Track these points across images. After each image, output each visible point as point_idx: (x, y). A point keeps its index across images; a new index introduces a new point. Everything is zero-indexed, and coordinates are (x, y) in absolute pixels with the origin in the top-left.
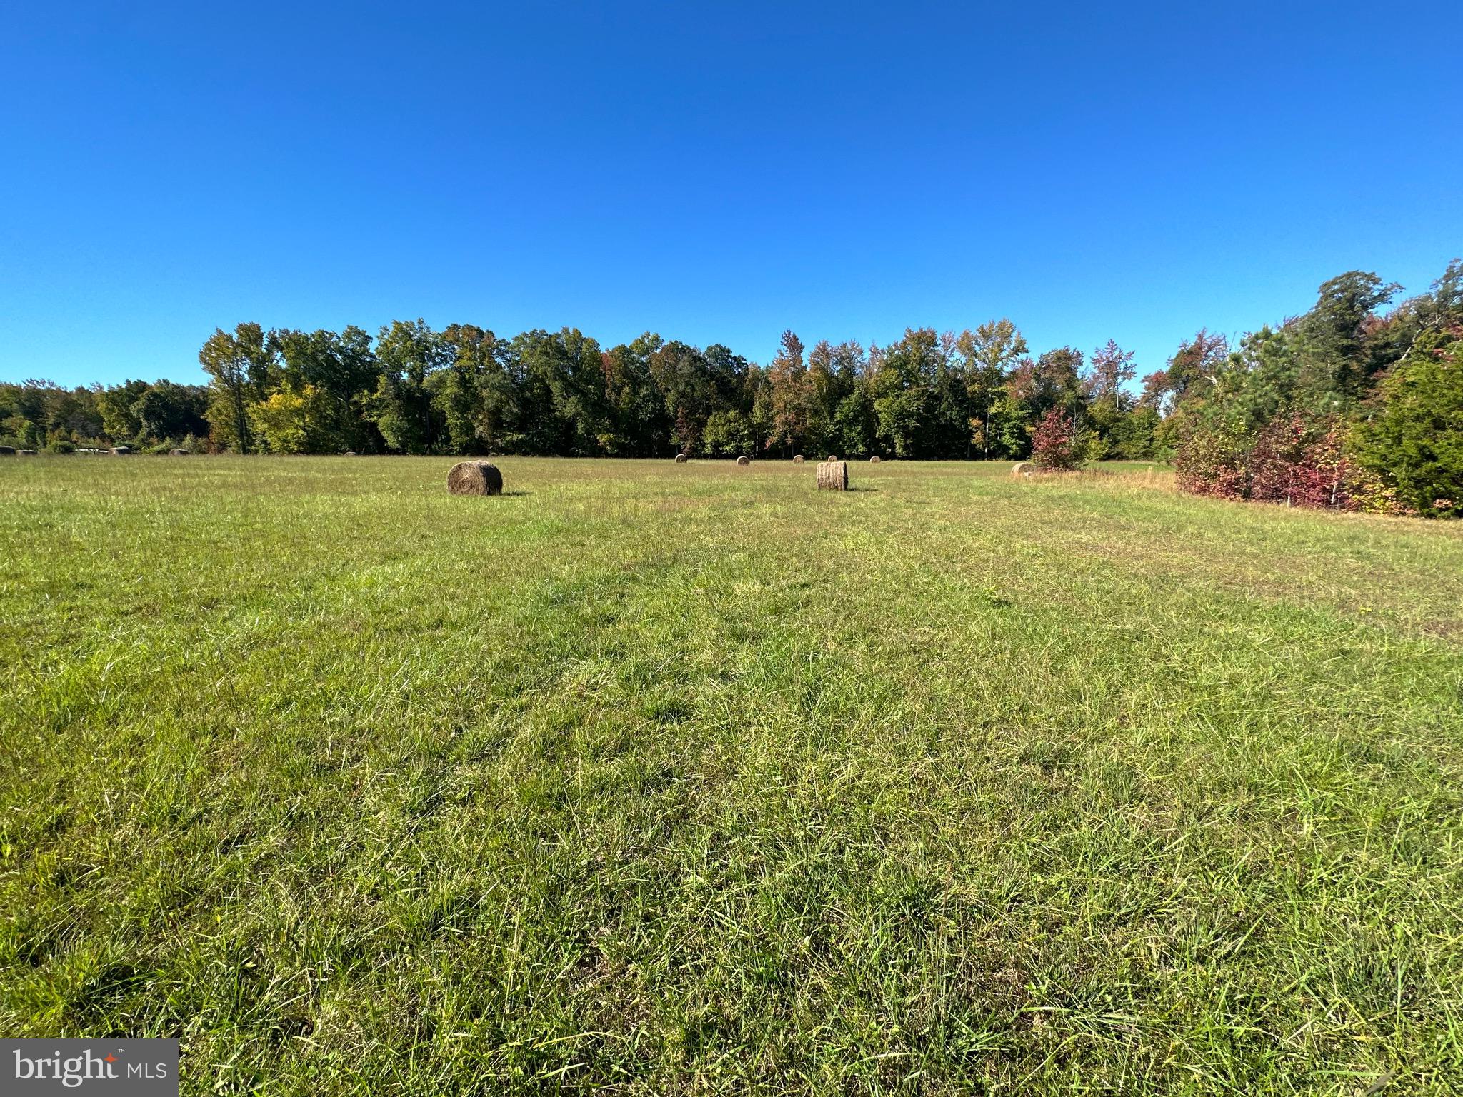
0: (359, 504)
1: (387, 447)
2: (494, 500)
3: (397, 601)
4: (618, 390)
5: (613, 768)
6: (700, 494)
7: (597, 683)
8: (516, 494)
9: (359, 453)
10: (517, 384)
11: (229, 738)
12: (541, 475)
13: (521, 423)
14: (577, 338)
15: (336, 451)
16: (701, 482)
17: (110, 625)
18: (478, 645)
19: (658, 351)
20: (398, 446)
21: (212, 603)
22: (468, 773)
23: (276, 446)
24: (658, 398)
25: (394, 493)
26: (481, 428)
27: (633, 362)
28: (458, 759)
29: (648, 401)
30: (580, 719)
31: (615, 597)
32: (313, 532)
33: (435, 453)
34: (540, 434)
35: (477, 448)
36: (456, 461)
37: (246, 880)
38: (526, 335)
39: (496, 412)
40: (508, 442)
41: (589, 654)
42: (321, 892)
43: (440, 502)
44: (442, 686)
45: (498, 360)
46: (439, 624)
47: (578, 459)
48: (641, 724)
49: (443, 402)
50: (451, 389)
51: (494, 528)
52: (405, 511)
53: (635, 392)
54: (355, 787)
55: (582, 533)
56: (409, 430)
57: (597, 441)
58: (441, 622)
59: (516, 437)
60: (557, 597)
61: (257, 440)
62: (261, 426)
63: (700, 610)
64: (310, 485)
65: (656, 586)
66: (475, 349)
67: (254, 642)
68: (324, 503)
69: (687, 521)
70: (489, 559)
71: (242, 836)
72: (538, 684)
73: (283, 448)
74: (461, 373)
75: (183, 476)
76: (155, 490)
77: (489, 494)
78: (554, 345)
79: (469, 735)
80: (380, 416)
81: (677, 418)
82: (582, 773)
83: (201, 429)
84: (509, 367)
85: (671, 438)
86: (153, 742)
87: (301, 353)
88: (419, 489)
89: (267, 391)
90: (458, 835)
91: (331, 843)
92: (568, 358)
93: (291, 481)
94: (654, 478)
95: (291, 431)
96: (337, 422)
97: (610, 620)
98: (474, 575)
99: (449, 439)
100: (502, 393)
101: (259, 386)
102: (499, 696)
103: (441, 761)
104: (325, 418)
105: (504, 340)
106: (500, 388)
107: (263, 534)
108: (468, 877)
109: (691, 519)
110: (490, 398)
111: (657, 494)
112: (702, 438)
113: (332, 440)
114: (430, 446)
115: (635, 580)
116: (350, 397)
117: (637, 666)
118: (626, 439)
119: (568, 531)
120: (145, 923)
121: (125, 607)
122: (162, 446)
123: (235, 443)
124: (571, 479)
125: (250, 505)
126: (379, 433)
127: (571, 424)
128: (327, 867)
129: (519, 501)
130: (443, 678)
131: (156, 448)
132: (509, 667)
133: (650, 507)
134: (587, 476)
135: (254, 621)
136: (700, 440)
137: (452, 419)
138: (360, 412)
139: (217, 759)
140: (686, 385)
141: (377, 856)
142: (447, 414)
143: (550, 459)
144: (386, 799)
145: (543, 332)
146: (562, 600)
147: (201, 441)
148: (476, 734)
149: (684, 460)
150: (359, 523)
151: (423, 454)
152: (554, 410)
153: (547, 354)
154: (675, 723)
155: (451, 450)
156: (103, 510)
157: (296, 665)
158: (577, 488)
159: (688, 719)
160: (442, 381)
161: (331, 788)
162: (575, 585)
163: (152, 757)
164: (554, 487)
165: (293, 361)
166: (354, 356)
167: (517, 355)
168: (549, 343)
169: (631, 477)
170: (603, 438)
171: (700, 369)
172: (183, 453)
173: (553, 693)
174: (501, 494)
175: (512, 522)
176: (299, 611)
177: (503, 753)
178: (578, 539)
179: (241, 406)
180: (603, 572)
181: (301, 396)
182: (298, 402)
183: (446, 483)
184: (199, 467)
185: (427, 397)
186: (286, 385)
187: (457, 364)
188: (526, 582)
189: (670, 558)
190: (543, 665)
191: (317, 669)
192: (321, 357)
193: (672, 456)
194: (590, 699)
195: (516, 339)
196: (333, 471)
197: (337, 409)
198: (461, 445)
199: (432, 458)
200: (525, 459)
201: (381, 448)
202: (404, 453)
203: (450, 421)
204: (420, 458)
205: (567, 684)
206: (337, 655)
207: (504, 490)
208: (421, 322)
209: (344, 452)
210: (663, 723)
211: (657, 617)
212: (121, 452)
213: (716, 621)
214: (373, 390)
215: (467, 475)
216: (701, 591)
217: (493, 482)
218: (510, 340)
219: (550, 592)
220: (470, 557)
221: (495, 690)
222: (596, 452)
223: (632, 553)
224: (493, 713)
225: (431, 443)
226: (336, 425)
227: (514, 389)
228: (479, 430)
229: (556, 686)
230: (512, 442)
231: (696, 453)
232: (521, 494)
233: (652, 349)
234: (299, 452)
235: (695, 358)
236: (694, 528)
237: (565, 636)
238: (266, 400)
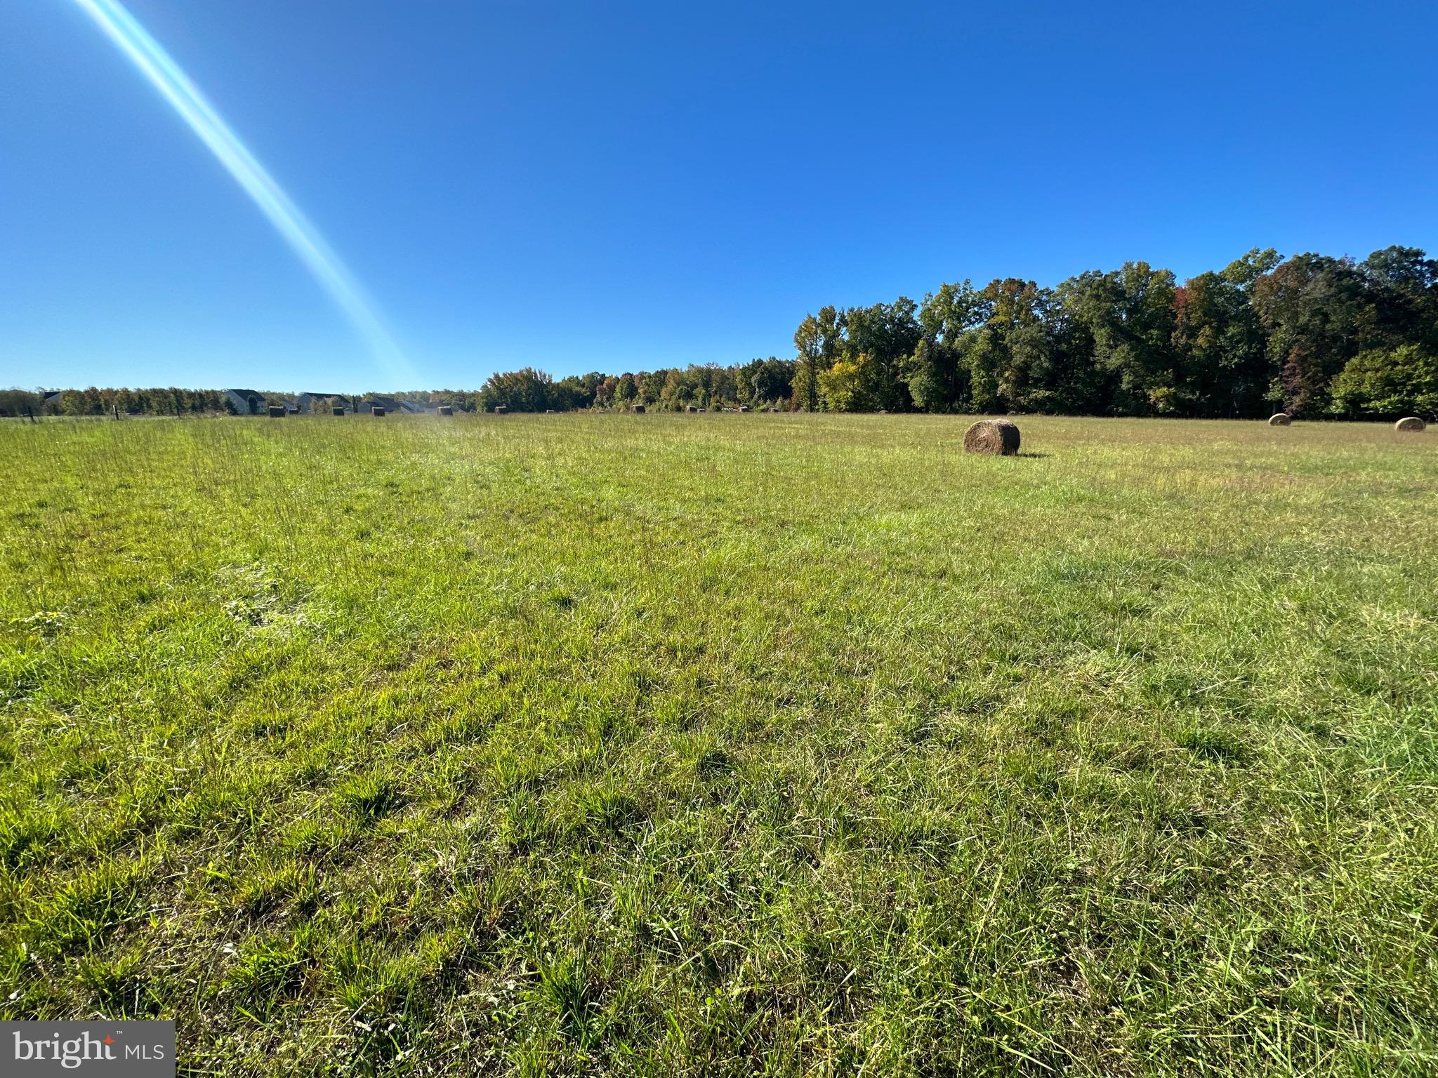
0: (886, 456)
1: (914, 406)
2: (1009, 461)
3: (909, 547)
4: (1192, 333)
5: (1123, 782)
6: (1309, 470)
7: (1109, 679)
8: (1034, 456)
9: (889, 411)
10: (1053, 336)
11: (786, 625)
12: (1065, 437)
13: (1050, 381)
14: (1142, 275)
15: (873, 410)
16: (1316, 454)
17: (730, 529)
18: (978, 603)
19: (1270, 272)
20: (923, 405)
21: (783, 524)
22: (954, 721)
23: (831, 406)
24: (1257, 337)
25: (915, 448)
26: (1004, 386)
27: (1221, 292)
28: (948, 705)
29: (1238, 342)
30: (1085, 713)
31: (1147, 588)
32: (850, 478)
33: (955, 412)
34: (1071, 391)
35: (998, 406)
36: (974, 420)
37: (788, 733)
38: (1073, 279)
39: (1024, 370)
40: (1032, 400)
41: (1101, 644)
42: (833, 767)
43: (954, 458)
44: (939, 632)
45: (1036, 312)
46: (942, 574)
47: (1115, 420)
48: (1167, 746)
49: (971, 362)
50: (981, 346)
51: (1006, 489)
52: (922, 464)
53: (1219, 331)
54: (863, 695)
55: (1109, 505)
56: (935, 390)
57: (1147, 397)
58: (945, 573)
59: (1042, 393)
60: (1070, 572)
61: (820, 401)
62: (824, 389)
63: (1287, 631)
64: (852, 439)
65: (1212, 585)
66: (1012, 302)
67: (806, 559)
68: (860, 454)
69: (1279, 506)
70: (998, 520)
71: (789, 700)
72: (1036, 660)
73: (836, 407)
74: (994, 330)
75: (774, 428)
76: (759, 438)
77: (1004, 454)
78: (1109, 285)
79: (961, 685)
80: (912, 377)
81: (1284, 363)
82: (1078, 772)
83: (787, 392)
84: (1047, 318)
85: (1267, 390)
86: (746, 613)
87: (861, 326)
88: (937, 446)
89: (832, 361)
90: (943, 774)
91: (842, 732)
92: (1125, 299)
93: (838, 434)
94: (1229, 445)
95: (843, 393)
96: (877, 384)
97: (1140, 612)
98: (980, 534)
99: (970, 397)
100: (1034, 347)
101: (828, 357)
102: (993, 657)
103: (933, 701)
104: (868, 381)
105: (1047, 289)
106: (1033, 342)
107: (817, 476)
108: (946, 816)
109: (1287, 505)
110: (1019, 355)
111: (1228, 466)
112: (1327, 390)
113: (871, 400)
114: (951, 405)
115: (1180, 572)
116: (891, 361)
117: (1170, 676)
118: (1194, 394)
119: (1092, 500)
120: (734, 732)
121: (738, 518)
122: (765, 406)
123: (806, 403)
124: (1103, 442)
125: (812, 453)
126: (908, 393)
127: (1116, 376)
128: (838, 749)
129: (1037, 465)
130: (942, 626)
131: (761, 407)
132: (1008, 634)
133: (1214, 483)
134: (1124, 440)
135: (807, 543)
136: (1323, 393)
137: (977, 378)
138: (896, 374)
139: (777, 638)
140: (1313, 316)
141: (874, 759)
142: (973, 373)
143: (1078, 419)
144: (886, 714)
145: (1098, 273)
146: (1072, 577)
147: (787, 402)
148: (967, 688)
149: (1285, 422)
150: (885, 473)
151: (944, 412)
152: (1094, 363)
153: (1097, 297)
154: (1221, 765)
155: (970, 409)
156: (733, 450)
157: (830, 583)
158: (1107, 452)
159: (1242, 766)
160: (973, 339)
161: (846, 688)
162: (1094, 564)
163: (745, 623)
164: (1079, 450)
165: (853, 334)
166: (901, 323)
167: (1059, 304)
168: (1102, 284)
169: (1189, 442)
170: (1157, 394)
171: (1348, 288)
172: (775, 411)
173: (1053, 674)
174: (1016, 455)
175: (1027, 485)
176: (836, 541)
177: (991, 716)
178: (1103, 512)
179: (814, 375)
180: (1131, 554)
181: (854, 363)
182: (852, 368)
183: (962, 441)
184: (782, 421)
185: (956, 356)
186: (846, 354)
187: (992, 321)
188: (1034, 550)
189: (1240, 553)
190: (1044, 641)
191: (845, 589)
192: (874, 328)
193: (1263, 415)
194: (1098, 694)
195: (1062, 286)
196: (869, 427)
197: (878, 374)
198: (980, 404)
199: (952, 417)
200: (1048, 418)
201: (907, 407)
202: (927, 412)
203: (975, 379)
204: (940, 417)
205: (1070, 670)
206: (859, 582)
207: (1019, 451)
208: (967, 282)
209: (879, 410)
210: (1201, 758)
211: (1210, 624)
212: (744, 410)
213: (1315, 652)
214: (911, 354)
215: (984, 433)
216: (1292, 605)
217: (1010, 441)
218: (1055, 288)
219: (1062, 563)
220: (979, 515)
221: (989, 651)
222: (1143, 409)
223: (1179, 538)
224: (986, 673)
225: (952, 402)
226: (876, 387)
227: (1049, 342)
228: (1003, 387)
229: (1057, 667)
230: (1036, 400)
231: (1311, 412)
232: (1040, 456)
233: (1258, 271)
234: (846, 410)
235: (1340, 273)
236: (1291, 517)
237: (1075, 617)
238: (830, 368)
